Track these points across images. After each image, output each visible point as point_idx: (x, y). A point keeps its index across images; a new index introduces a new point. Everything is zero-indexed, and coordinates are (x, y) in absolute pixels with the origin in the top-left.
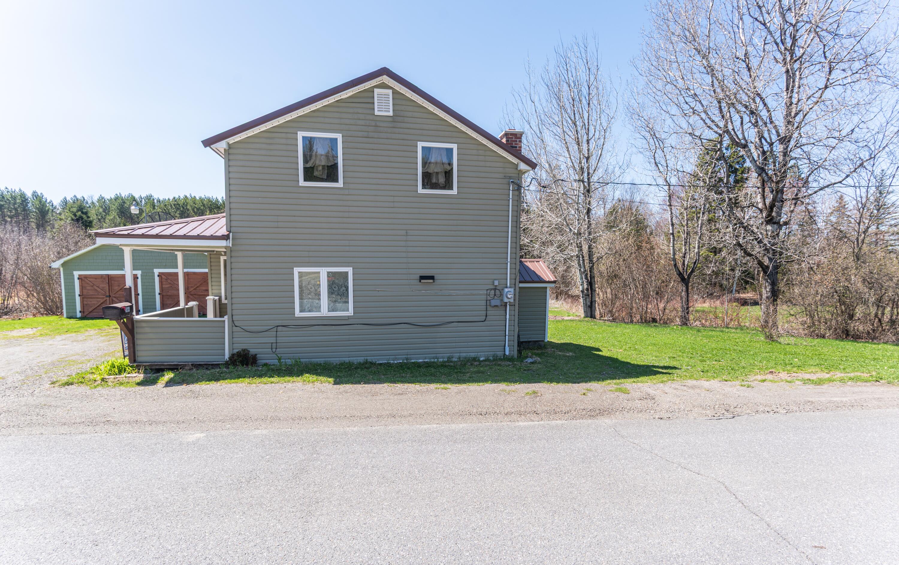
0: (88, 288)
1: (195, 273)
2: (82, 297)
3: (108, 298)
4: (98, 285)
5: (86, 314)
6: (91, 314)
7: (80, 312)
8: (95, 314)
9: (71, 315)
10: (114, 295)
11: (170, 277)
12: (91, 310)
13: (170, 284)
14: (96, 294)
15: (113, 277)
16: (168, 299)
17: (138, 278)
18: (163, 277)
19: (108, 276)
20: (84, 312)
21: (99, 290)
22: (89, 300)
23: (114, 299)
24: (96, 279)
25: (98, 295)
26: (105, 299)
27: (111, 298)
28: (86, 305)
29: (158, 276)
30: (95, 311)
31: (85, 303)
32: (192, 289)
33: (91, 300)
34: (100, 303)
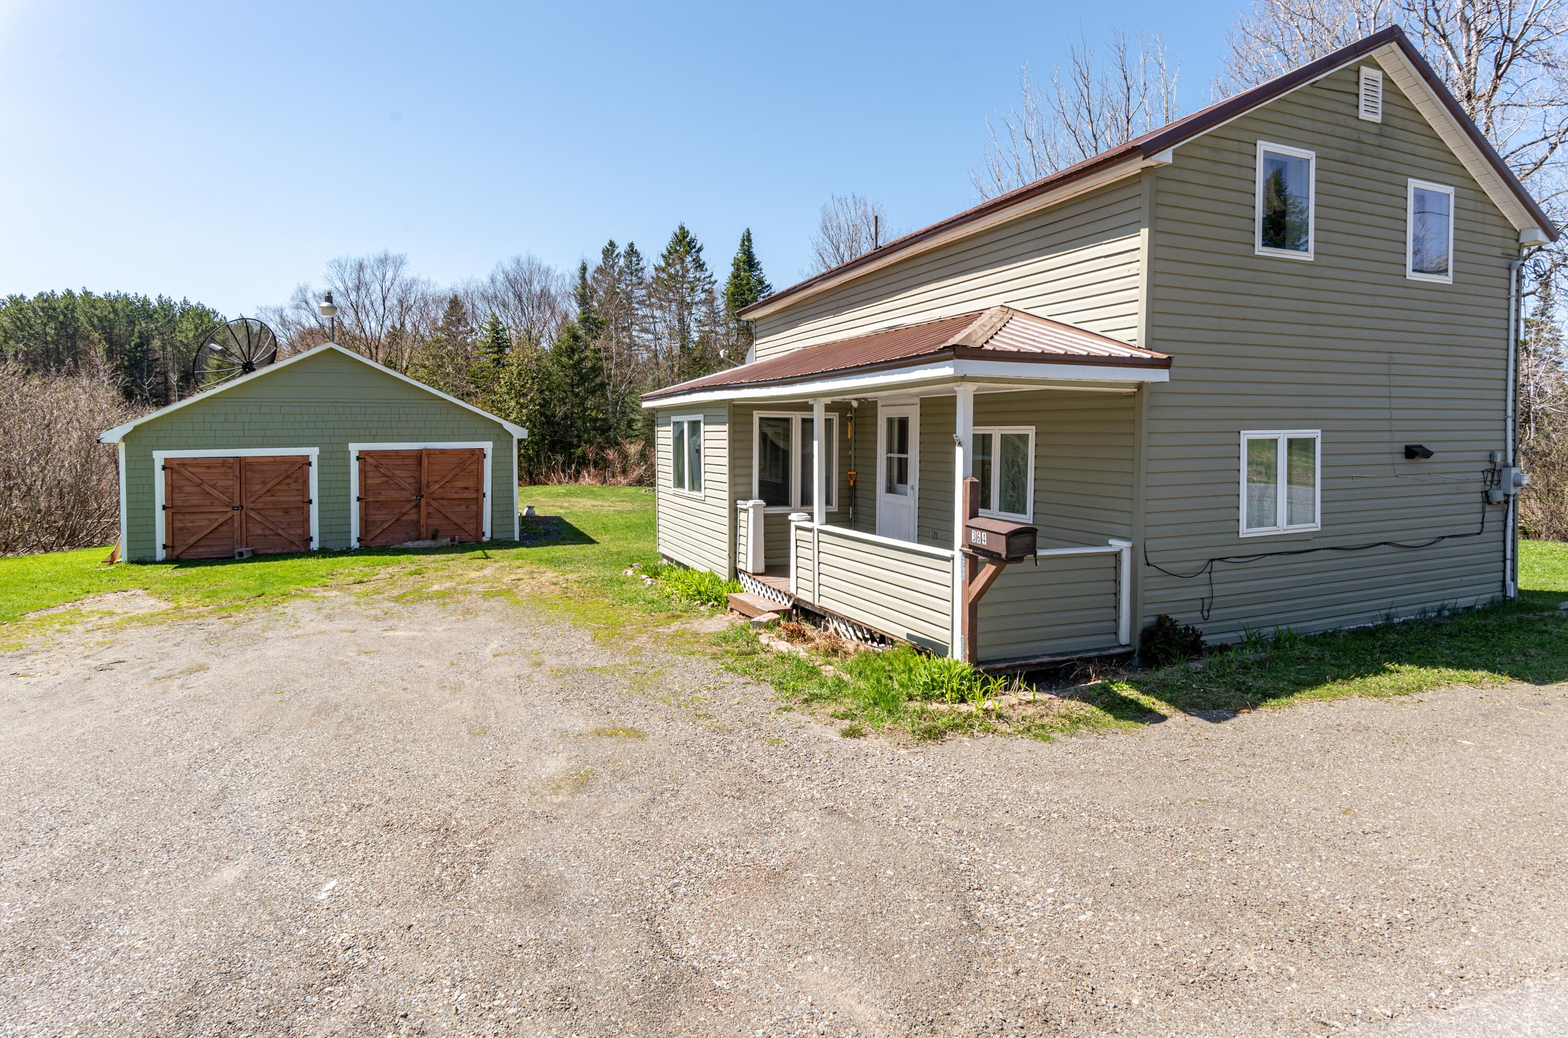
0: (187, 489)
1: (443, 452)
2: (170, 511)
3: (237, 513)
4: (212, 483)
5: (178, 551)
6: (193, 550)
7: (165, 547)
8: (200, 550)
9: (139, 555)
10: (251, 505)
11: (384, 462)
12: (191, 541)
13: (385, 475)
14: (208, 502)
15: (249, 464)
16: (378, 509)
17: (310, 464)
18: (369, 460)
19: (239, 459)
20: (173, 547)
21: (214, 493)
22: (187, 517)
23: (252, 514)
24: (208, 468)
25: (212, 504)
26: (230, 515)
27: (244, 512)
28: (181, 529)
29: (358, 458)
30: (201, 543)
31: (178, 524)
32: (437, 486)
33: (195, 517)
34: (216, 525)
